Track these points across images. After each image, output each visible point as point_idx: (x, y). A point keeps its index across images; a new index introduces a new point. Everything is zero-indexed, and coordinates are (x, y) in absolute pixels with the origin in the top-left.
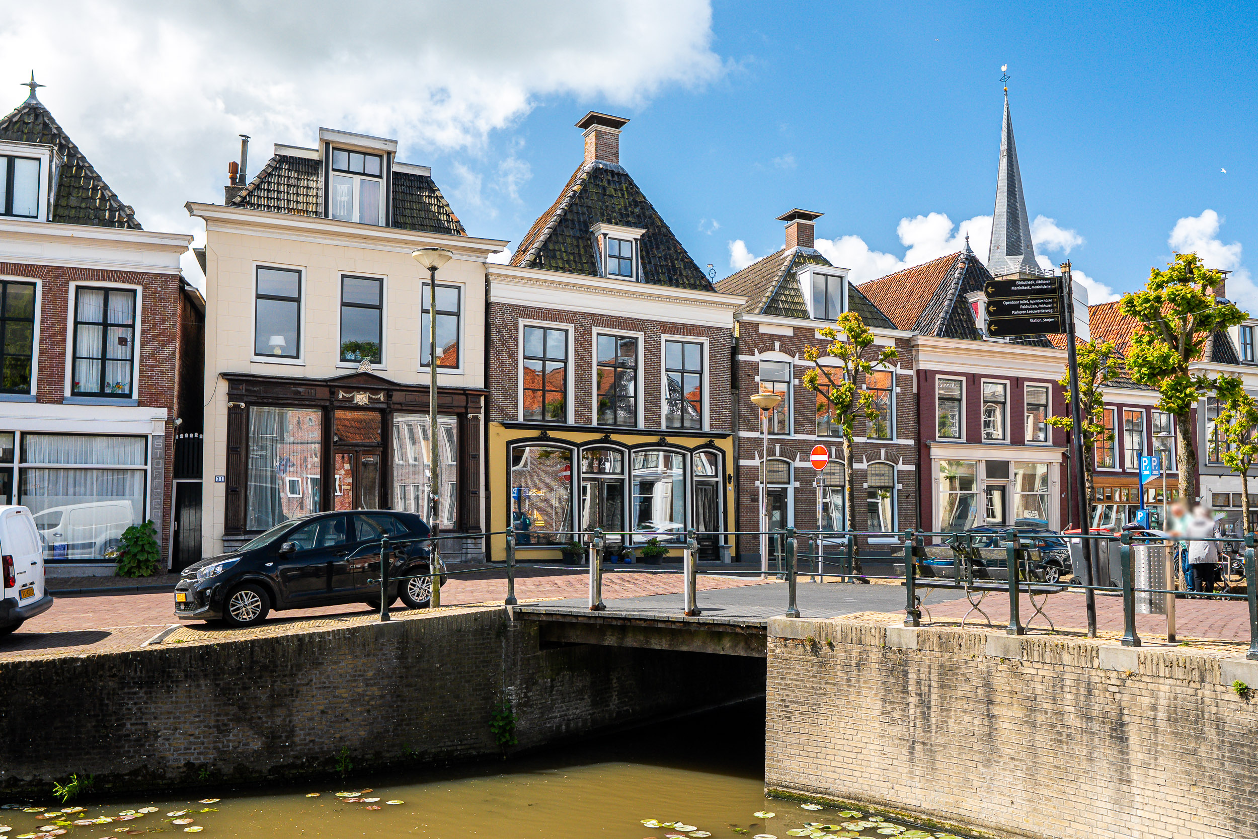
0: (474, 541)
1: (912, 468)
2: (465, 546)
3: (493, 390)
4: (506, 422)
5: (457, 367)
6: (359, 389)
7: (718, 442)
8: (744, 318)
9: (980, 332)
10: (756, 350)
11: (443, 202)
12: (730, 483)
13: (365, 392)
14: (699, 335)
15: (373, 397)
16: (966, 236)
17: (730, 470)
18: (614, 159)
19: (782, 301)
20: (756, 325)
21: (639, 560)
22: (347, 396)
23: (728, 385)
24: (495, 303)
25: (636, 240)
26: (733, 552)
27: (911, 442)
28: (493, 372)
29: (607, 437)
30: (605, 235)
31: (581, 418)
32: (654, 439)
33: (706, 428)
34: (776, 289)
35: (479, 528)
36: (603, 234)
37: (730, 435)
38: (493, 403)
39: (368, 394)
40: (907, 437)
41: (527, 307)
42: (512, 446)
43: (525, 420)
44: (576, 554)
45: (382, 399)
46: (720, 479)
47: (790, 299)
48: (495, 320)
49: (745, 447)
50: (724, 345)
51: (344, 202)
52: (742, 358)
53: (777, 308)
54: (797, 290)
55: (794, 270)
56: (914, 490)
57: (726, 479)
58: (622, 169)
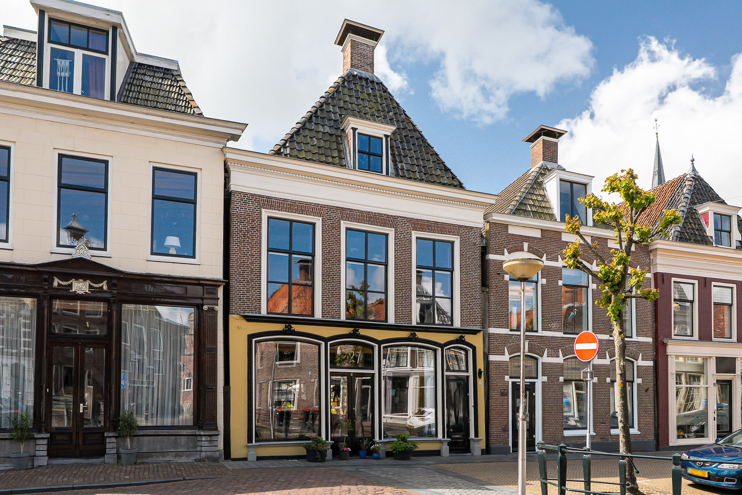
0: (209, 438)
1: (651, 363)
2: (199, 444)
3: (233, 283)
4: (246, 314)
5: (194, 257)
6: (77, 277)
7: (468, 338)
8: (494, 218)
9: (711, 240)
10: (505, 249)
11: (185, 91)
12: (480, 377)
13: (85, 280)
14: (450, 233)
15: (95, 285)
16: (691, 158)
17: (481, 365)
18: (370, 69)
19: (529, 205)
20: (506, 226)
21: (389, 454)
22: (64, 283)
23: (478, 282)
24: (236, 192)
25: (386, 136)
26: (482, 445)
27: (650, 340)
28: (233, 263)
29: (355, 331)
30: (354, 129)
31: (329, 313)
32: (405, 334)
33: (457, 324)
34: (524, 195)
35: (215, 425)
36: (352, 128)
37: (479, 331)
38: (233, 295)
39: (88, 282)
40: (646, 336)
41: (271, 198)
42: (254, 340)
43: (268, 313)
44: (319, 451)
45: (105, 288)
46: (471, 373)
47: (537, 204)
48: (236, 208)
49: (495, 343)
50: (475, 244)
51: (65, 78)
52: (491, 257)
53: (525, 211)
54: (544, 196)
55: (541, 179)
56: (652, 384)
57: (477, 374)
58: (377, 78)
